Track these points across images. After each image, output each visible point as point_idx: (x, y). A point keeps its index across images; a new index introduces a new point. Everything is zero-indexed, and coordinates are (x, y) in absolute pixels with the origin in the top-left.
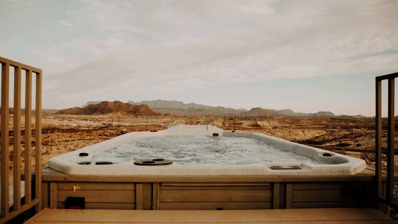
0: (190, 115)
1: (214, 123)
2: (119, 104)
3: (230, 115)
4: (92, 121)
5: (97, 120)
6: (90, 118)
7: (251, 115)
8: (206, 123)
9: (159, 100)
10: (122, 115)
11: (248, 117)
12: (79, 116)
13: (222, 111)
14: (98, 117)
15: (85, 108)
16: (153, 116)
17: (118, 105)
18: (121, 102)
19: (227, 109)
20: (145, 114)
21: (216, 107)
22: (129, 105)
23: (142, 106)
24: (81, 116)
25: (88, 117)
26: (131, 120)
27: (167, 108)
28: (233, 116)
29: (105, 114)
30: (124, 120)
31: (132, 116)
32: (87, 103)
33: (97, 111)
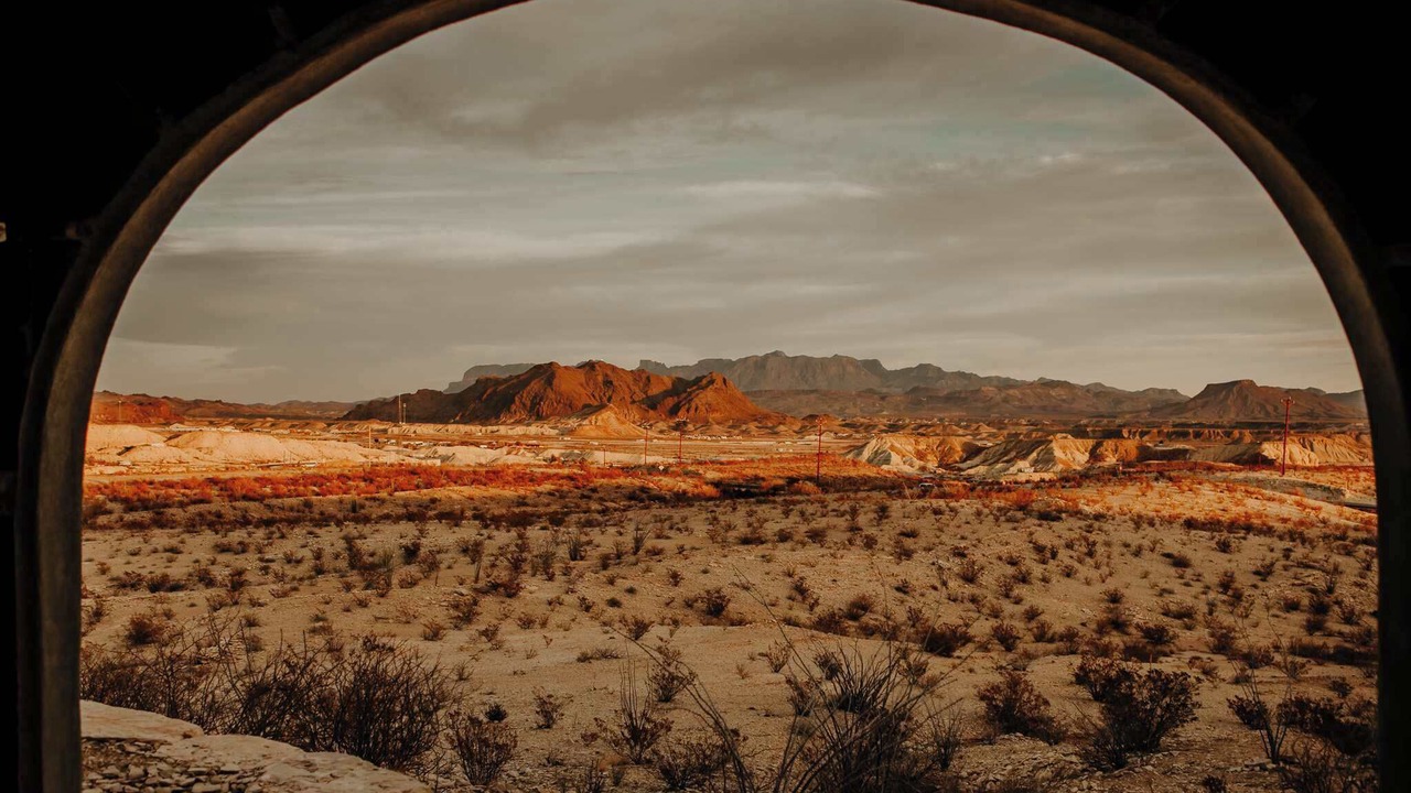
0: (918, 421)
1: (1050, 452)
2: (607, 375)
3: (1102, 416)
4: (505, 450)
5: (518, 444)
6: (486, 436)
7: (1207, 417)
8: (1013, 454)
9: (776, 354)
10: (623, 423)
11: (1190, 426)
12: (440, 426)
13: (1064, 401)
14: (519, 430)
15: (459, 394)
16: (752, 426)
17: (600, 378)
18: (614, 368)
19: (1087, 389)
20: (717, 415)
21: (1031, 385)
22: (648, 379)
23: (704, 382)
24: (451, 427)
25: (476, 430)
26: (662, 442)
27: (812, 392)
28: (1118, 421)
29: (547, 417)
30: (633, 442)
31: (662, 425)
32: (467, 374)
33: (513, 408)
